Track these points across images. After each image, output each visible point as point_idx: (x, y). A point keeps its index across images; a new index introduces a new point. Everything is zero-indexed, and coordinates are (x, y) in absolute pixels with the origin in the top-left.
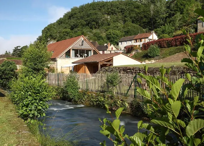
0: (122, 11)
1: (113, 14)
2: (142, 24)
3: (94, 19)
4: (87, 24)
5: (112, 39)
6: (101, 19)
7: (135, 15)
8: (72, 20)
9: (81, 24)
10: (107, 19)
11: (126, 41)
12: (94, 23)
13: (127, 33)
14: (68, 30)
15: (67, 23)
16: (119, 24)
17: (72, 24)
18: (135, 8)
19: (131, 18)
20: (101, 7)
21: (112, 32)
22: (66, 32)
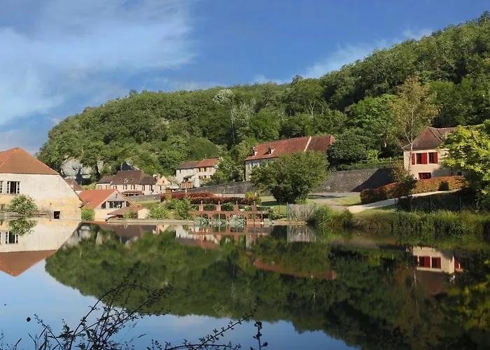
0: (188, 115)
1: (173, 117)
2: (218, 138)
3: (143, 127)
4: (132, 134)
5: (168, 164)
6: (154, 126)
7: (207, 123)
8: (107, 125)
9: (122, 133)
10: (163, 127)
11: (186, 169)
12: (142, 132)
13: (191, 155)
14: (101, 143)
15: (98, 129)
16: (181, 139)
17: (107, 132)
18: (209, 109)
19: (201, 127)
20: (155, 105)
21: (167, 153)
22: (96, 147)
